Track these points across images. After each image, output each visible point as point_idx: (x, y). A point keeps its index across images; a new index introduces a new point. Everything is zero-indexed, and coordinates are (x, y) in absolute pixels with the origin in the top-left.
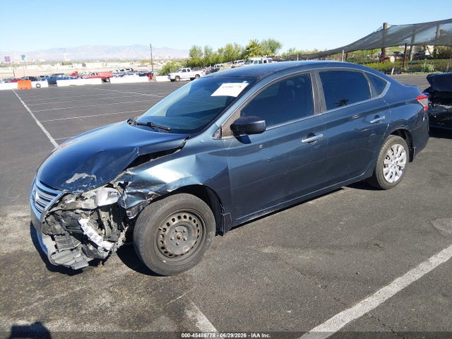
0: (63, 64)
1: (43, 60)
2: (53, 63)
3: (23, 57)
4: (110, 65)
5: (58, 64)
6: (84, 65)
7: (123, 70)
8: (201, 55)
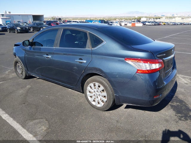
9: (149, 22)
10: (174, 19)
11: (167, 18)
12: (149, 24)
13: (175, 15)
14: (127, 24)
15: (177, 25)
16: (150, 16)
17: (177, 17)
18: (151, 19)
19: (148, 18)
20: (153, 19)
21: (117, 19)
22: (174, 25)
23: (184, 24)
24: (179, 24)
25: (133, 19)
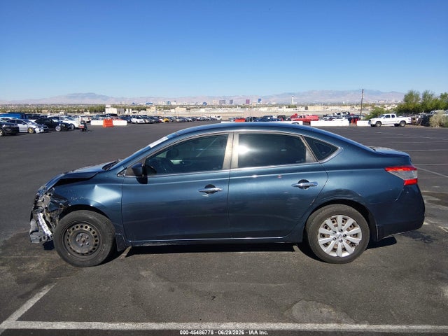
0: (289, 107)
1: (274, 103)
2: (281, 106)
3: (260, 100)
4: (330, 108)
5: (285, 107)
6: (306, 108)
7: (339, 114)
8: (417, 100)
9: (138, 118)
10: (173, 111)
11: (159, 108)
12: (139, 121)
13: (173, 104)
14: (90, 122)
15: (188, 121)
16: (123, 104)
17: (178, 106)
18: (127, 110)
19: (120, 108)
20: (130, 110)
21: (43, 111)
22: (182, 122)
23: (198, 120)
24: (190, 119)
25: (86, 111)
